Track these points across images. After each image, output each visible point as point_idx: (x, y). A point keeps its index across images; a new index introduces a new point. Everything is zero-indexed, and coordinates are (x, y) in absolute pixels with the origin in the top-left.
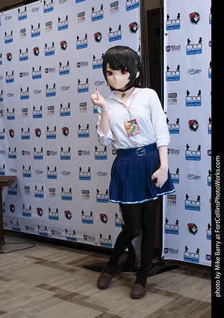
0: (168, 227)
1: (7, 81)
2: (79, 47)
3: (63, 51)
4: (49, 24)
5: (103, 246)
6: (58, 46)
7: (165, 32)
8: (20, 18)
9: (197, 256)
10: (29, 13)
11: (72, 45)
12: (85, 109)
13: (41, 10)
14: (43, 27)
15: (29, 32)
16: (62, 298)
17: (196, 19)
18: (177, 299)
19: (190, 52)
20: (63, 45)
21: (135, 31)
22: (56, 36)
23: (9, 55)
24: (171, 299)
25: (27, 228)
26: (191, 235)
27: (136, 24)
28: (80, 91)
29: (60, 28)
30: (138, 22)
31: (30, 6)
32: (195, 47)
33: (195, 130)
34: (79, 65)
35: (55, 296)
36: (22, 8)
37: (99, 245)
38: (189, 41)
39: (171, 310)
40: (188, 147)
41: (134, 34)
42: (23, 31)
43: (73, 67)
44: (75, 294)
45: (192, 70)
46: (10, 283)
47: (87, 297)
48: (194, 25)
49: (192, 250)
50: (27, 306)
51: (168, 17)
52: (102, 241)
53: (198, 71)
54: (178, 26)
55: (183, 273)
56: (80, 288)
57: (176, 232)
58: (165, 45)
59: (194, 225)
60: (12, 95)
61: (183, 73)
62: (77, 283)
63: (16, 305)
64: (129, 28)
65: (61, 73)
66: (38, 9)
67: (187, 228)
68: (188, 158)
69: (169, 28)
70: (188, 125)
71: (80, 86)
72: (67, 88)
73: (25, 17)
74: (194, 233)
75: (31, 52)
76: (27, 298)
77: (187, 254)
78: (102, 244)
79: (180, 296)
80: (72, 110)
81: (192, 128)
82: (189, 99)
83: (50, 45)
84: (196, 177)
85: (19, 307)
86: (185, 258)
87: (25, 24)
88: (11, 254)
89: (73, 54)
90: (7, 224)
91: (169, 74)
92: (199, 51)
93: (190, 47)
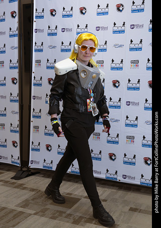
0: (33, 146)
7: (34, 19)
9: (51, 165)
18: (37, 192)
19: (49, 34)
21: (14, 17)
24: (33, 193)
27: (15, 12)
30: (17, 11)
32: (53, 31)
38: (49, 27)
39: (33, 200)
41: (13, 19)
45: (51, 46)
48: (52, 17)
53: (54, 47)
54: (42, 17)
55: (43, 177)
57: (38, 150)
61: (45, 47)
64: (10, 15)
74: (50, 151)
77: (45, 164)
79: (40, 191)
86: (44, 167)
91: (36, 47)
92: (56, 34)
93: (49, 31)
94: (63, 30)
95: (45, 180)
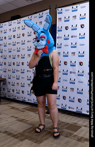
1: (4, 46)
2: (28, 36)
3: (23, 37)
4: (19, 28)
5: (34, 103)
6: (21, 35)
7: (57, 32)
8: (9, 25)
9: (65, 107)
10: (12, 24)
11: (26, 35)
12: (30, 56)
13: (17, 23)
14: (17, 28)
15: (12, 30)
16: (19, 121)
17: (67, 29)
19: (65, 39)
20: (23, 35)
22: (21, 32)
23: (5, 37)
25: (9, 96)
26: (64, 100)
28: (28, 50)
29: (22, 29)
31: (13, 21)
32: (67, 37)
33: (66, 65)
34: (28, 42)
35: (17, 120)
36: (10, 22)
37: (33, 103)
38: (65, 36)
40: (63, 70)
42: (10, 30)
43: (26, 42)
44: (24, 119)
46: (2, 115)
47: (28, 121)
48: (66, 30)
49: (64, 105)
50: (7, 124)
51: (58, 27)
52: (34, 101)
53: (67, 45)
55: (61, 113)
56: (25, 118)
57: (59, 99)
58: (57, 36)
59: (65, 97)
60: (6, 51)
61: (63, 46)
62: (25, 116)
63: (3, 123)
65: (22, 44)
66: (15, 22)
67: (63, 97)
68: (63, 74)
69: (58, 31)
70: (64, 63)
71: (28, 49)
72: (24, 49)
73: (11, 25)
74: (65, 99)
75: (13, 37)
76: (7, 121)
77: (62, 106)
78: (34, 102)
79: (60, 121)
80: (25, 57)
81: (65, 64)
82: (64, 54)
83: (19, 35)
84: (66, 81)
85: (4, 124)
86: (62, 108)
87: (11, 27)
88: (3, 105)
89: (26, 38)
90: (2, 95)
91: (58, 46)
92: (68, 39)
93: (65, 38)
94: (72, 37)
95: (62, 115)
